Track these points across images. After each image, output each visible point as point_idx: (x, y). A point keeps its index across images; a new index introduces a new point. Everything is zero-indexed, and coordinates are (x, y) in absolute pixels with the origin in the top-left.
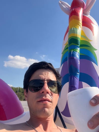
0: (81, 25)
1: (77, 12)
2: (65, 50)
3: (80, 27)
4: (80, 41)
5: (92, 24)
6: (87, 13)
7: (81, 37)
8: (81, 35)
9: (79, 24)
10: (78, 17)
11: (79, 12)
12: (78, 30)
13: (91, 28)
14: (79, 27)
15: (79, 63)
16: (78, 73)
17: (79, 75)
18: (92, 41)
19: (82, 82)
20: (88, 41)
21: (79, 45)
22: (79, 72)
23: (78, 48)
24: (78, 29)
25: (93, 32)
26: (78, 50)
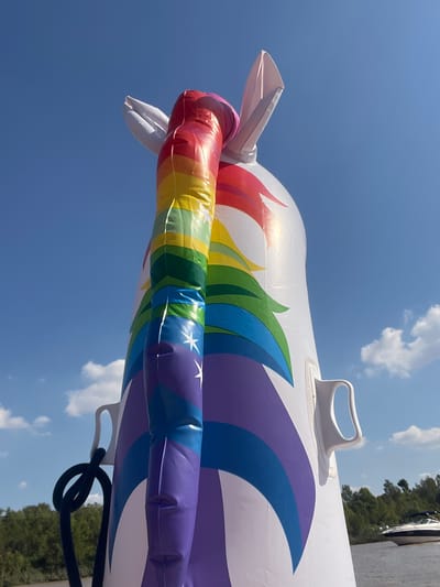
0: (211, 200)
1: (190, 143)
2: (144, 311)
3: (206, 207)
4: (205, 269)
5: (264, 199)
6: (242, 153)
7: (210, 250)
8: (211, 242)
9: (202, 195)
10: (196, 163)
11: (200, 143)
12: (194, 218)
13: (257, 212)
14: (201, 207)
15: (200, 375)
16: (192, 426)
17: (200, 438)
18: (264, 269)
19: (221, 472)
20: (245, 270)
21: (199, 286)
22: (200, 419)
23: (197, 299)
24: (196, 213)
25: (266, 231)
26: (196, 310)
